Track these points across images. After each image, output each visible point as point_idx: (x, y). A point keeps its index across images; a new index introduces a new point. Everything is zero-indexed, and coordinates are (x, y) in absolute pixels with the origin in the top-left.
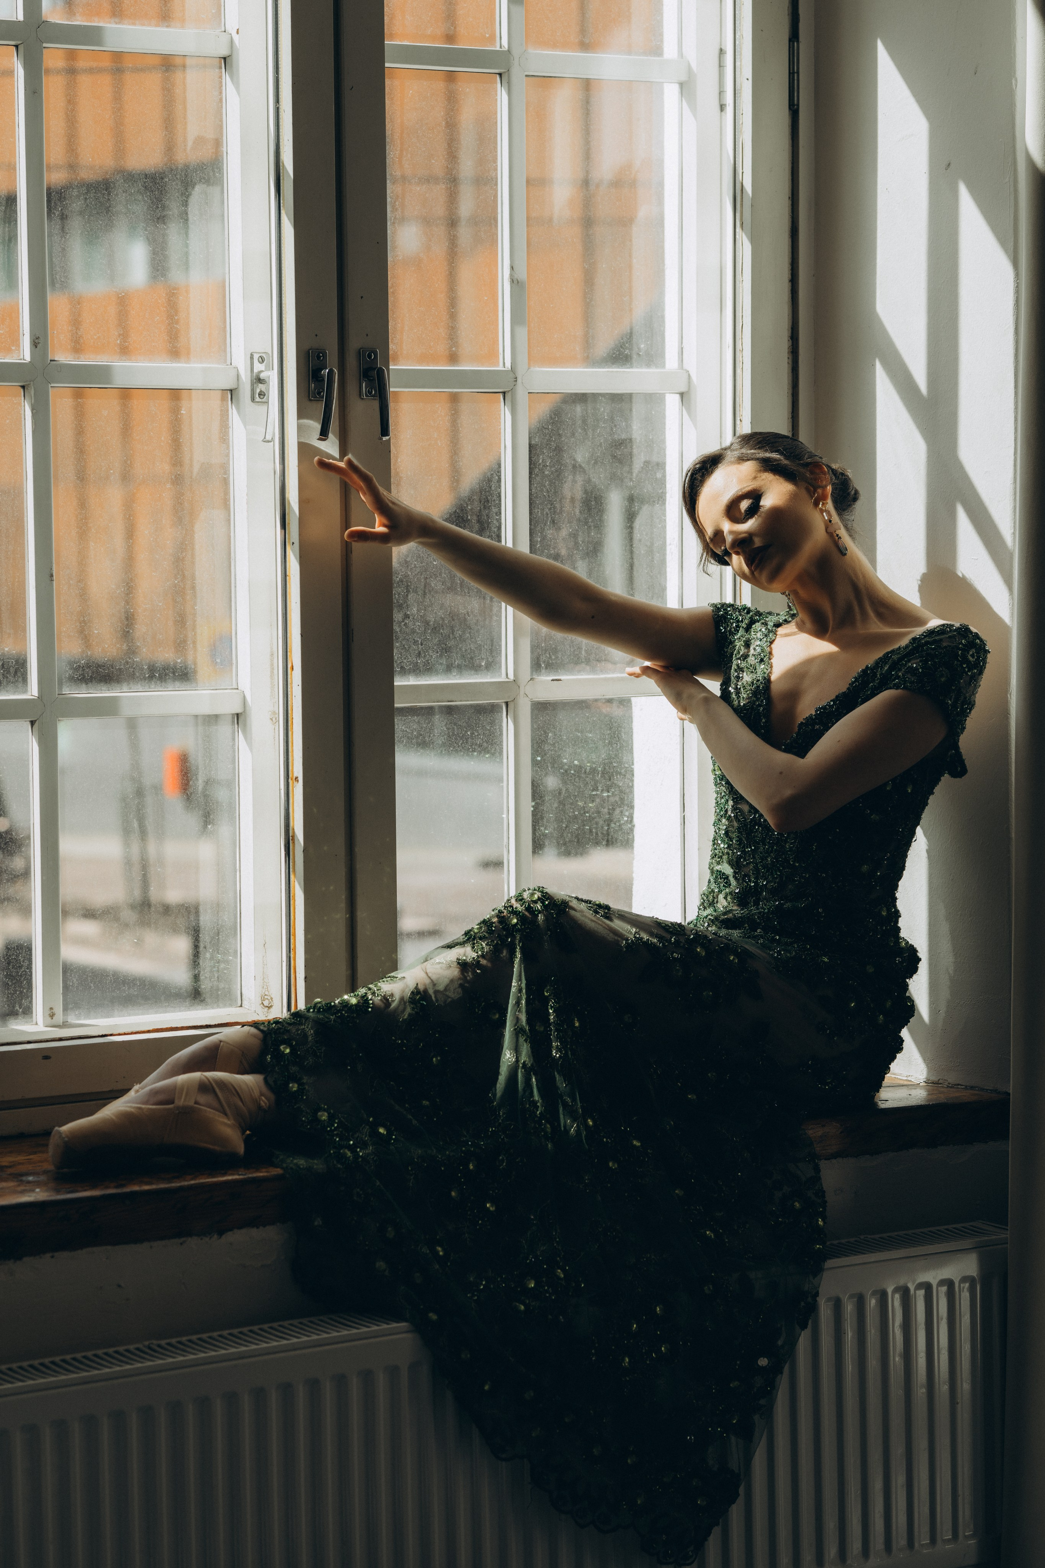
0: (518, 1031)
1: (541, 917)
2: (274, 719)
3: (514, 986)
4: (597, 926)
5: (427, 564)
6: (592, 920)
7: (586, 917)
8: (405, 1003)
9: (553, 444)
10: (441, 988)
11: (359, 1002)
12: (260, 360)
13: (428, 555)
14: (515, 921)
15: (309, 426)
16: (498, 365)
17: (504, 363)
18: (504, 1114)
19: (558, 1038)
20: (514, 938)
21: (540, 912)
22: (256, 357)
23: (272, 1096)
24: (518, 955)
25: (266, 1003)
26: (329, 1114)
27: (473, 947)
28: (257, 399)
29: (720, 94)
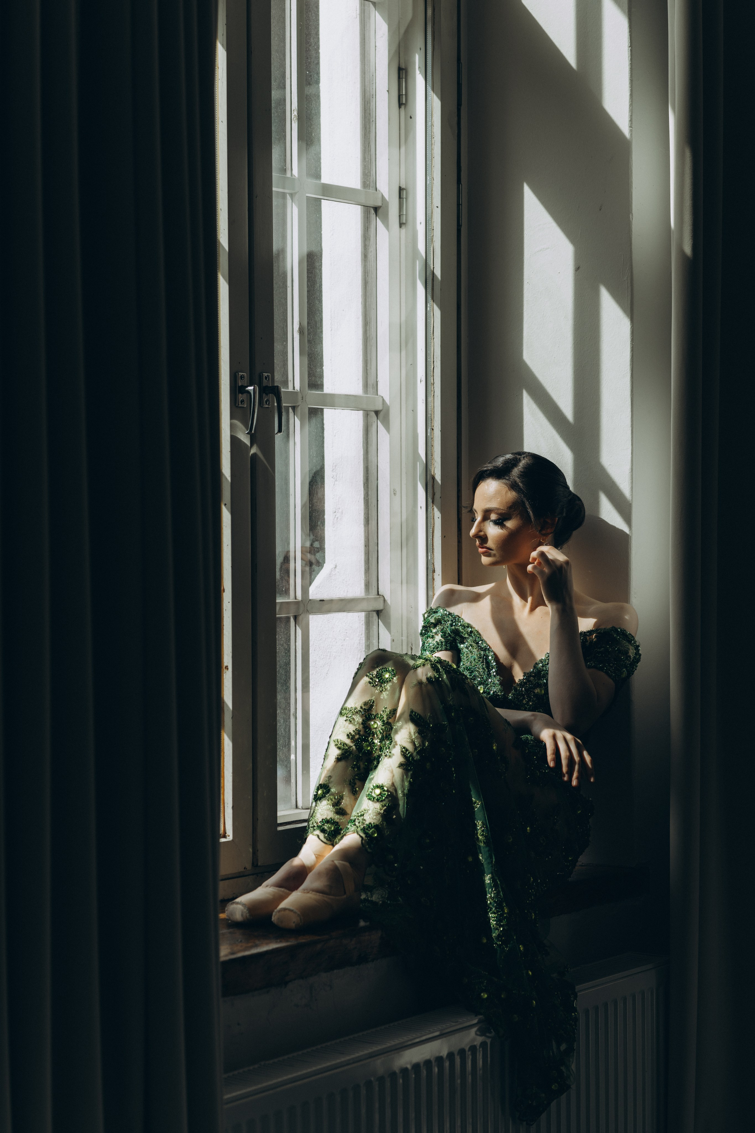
16: (289, 388)
17: (294, 387)
29: (400, 216)
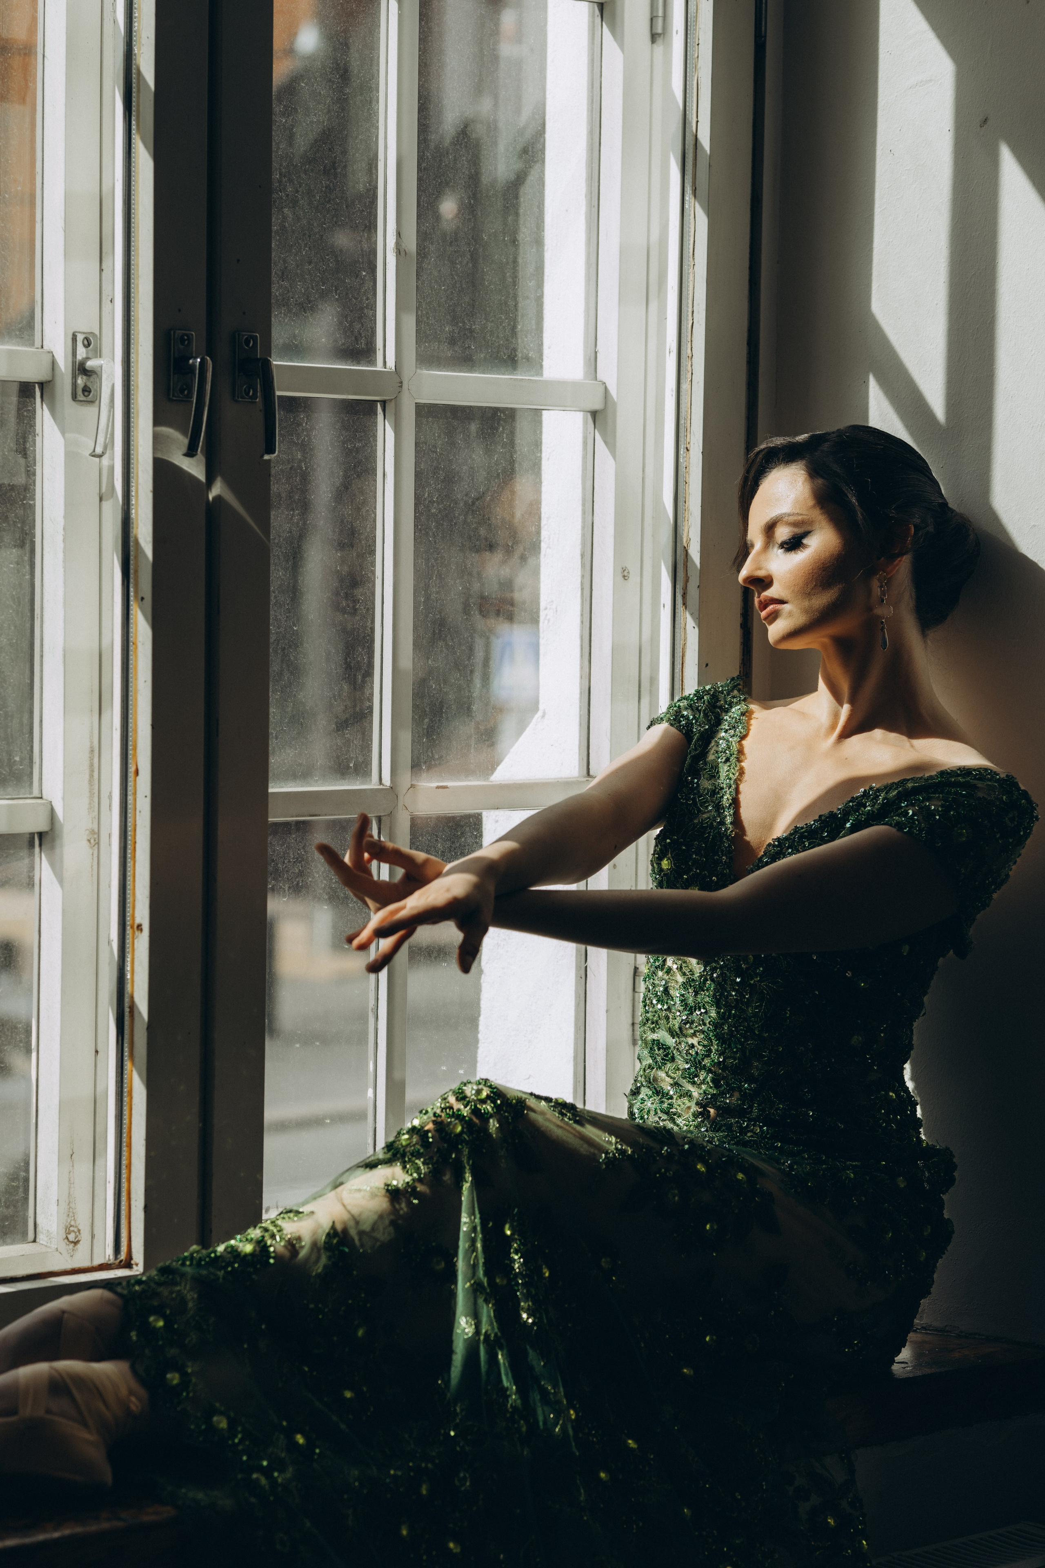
0: (476, 1289)
1: (493, 1125)
2: (92, 841)
3: (465, 1223)
4: (566, 1134)
5: (286, 630)
6: (558, 1126)
7: (549, 1120)
8: (319, 1250)
9: (441, 472)
10: (366, 1227)
11: (254, 1250)
12: (86, 342)
13: (287, 617)
14: (459, 1129)
15: (168, 437)
16: (376, 366)
17: (385, 362)
18: (462, 1410)
19: (527, 1297)
20: (459, 1152)
21: (491, 1116)
22: (80, 338)
23: (142, 1392)
24: (468, 1177)
25: (72, 1237)
26: (228, 1418)
27: (404, 1167)
28: (81, 397)
29: (652, 19)
